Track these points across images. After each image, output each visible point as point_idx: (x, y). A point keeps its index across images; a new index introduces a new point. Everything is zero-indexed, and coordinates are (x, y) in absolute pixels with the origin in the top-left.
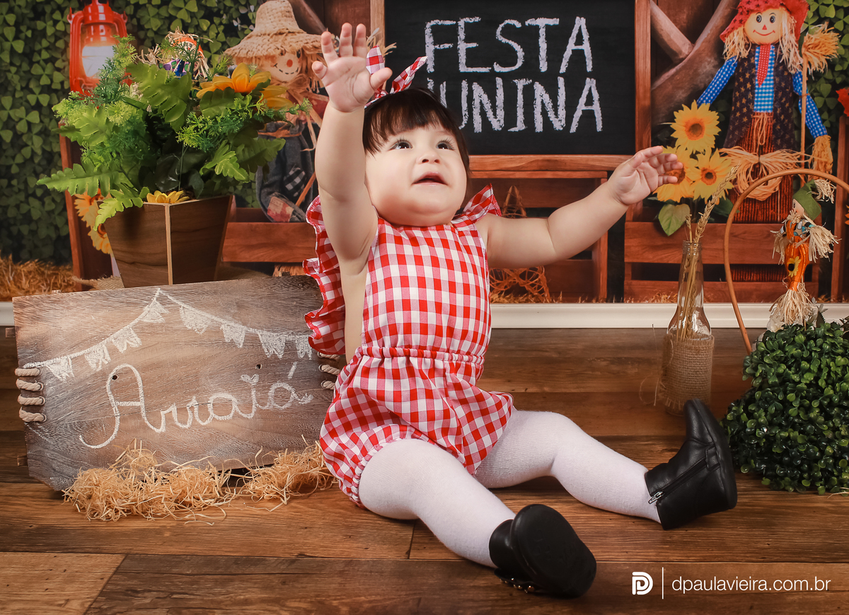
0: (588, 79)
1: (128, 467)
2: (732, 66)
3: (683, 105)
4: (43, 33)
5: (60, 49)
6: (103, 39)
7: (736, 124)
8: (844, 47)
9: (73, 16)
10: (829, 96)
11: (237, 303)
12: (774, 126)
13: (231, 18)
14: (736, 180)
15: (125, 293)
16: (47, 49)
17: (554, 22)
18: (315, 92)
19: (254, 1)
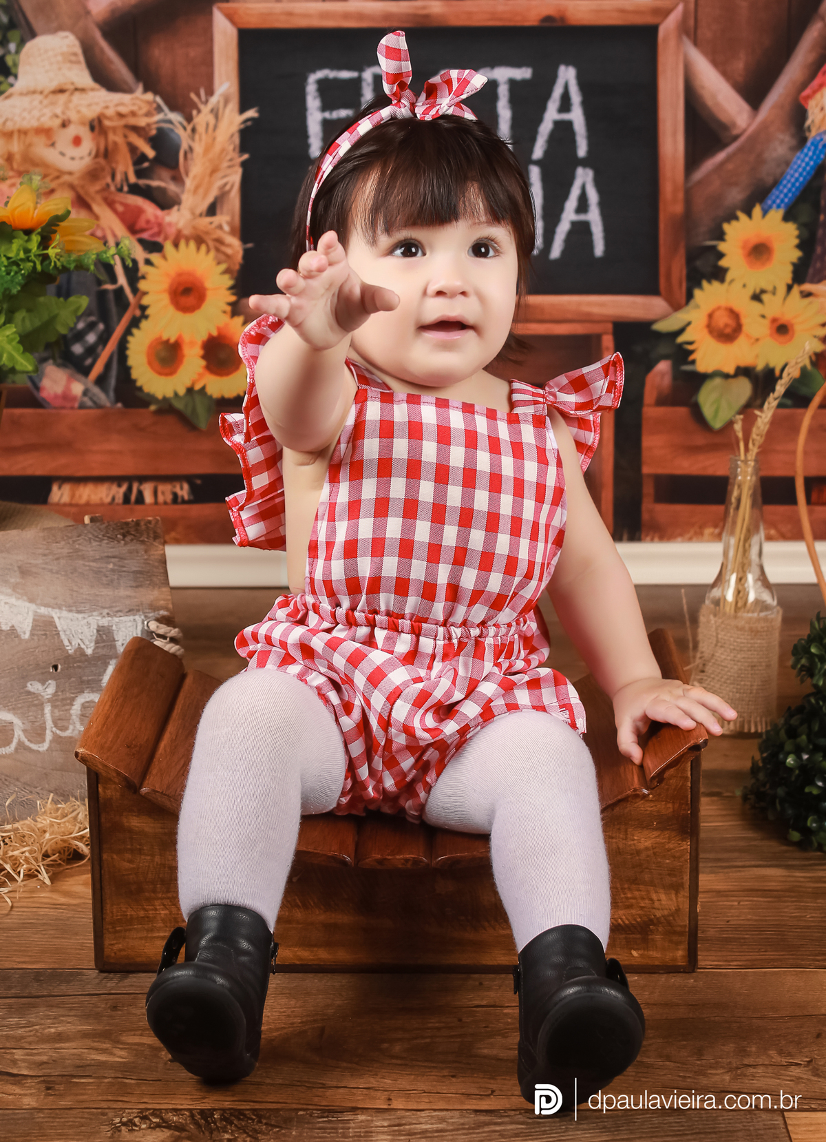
0: (580, 171)
2: (820, 147)
3: (738, 213)
11: (19, 567)
17: (523, 73)
18: (120, 190)
19: (14, 35)
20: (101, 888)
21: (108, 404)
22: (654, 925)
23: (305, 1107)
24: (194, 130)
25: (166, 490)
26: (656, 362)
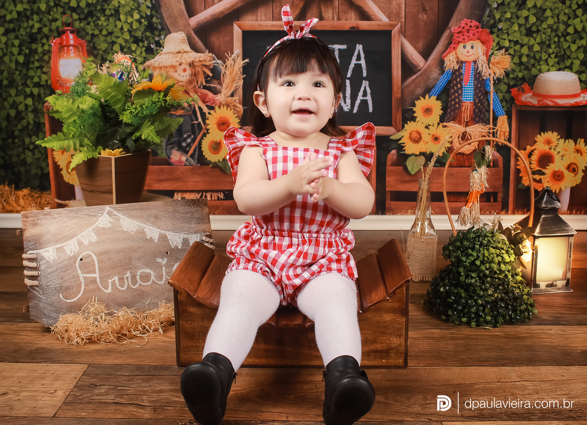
0: (364, 81)
1: (89, 313)
2: (449, 74)
3: (420, 97)
4: (36, 51)
5: (45, 61)
6: (72, 55)
7: (452, 108)
8: (514, 63)
9: (54, 41)
10: (506, 92)
11: (154, 216)
12: (474, 109)
13: (150, 43)
14: (452, 141)
15: (88, 209)
16: (38, 60)
17: (344, 47)
18: (200, 88)
19: (163, 33)
20: (179, 335)
21: (195, 164)
22: (391, 350)
23: (254, 420)
24: (226, 66)
25: (215, 195)
26: (392, 150)
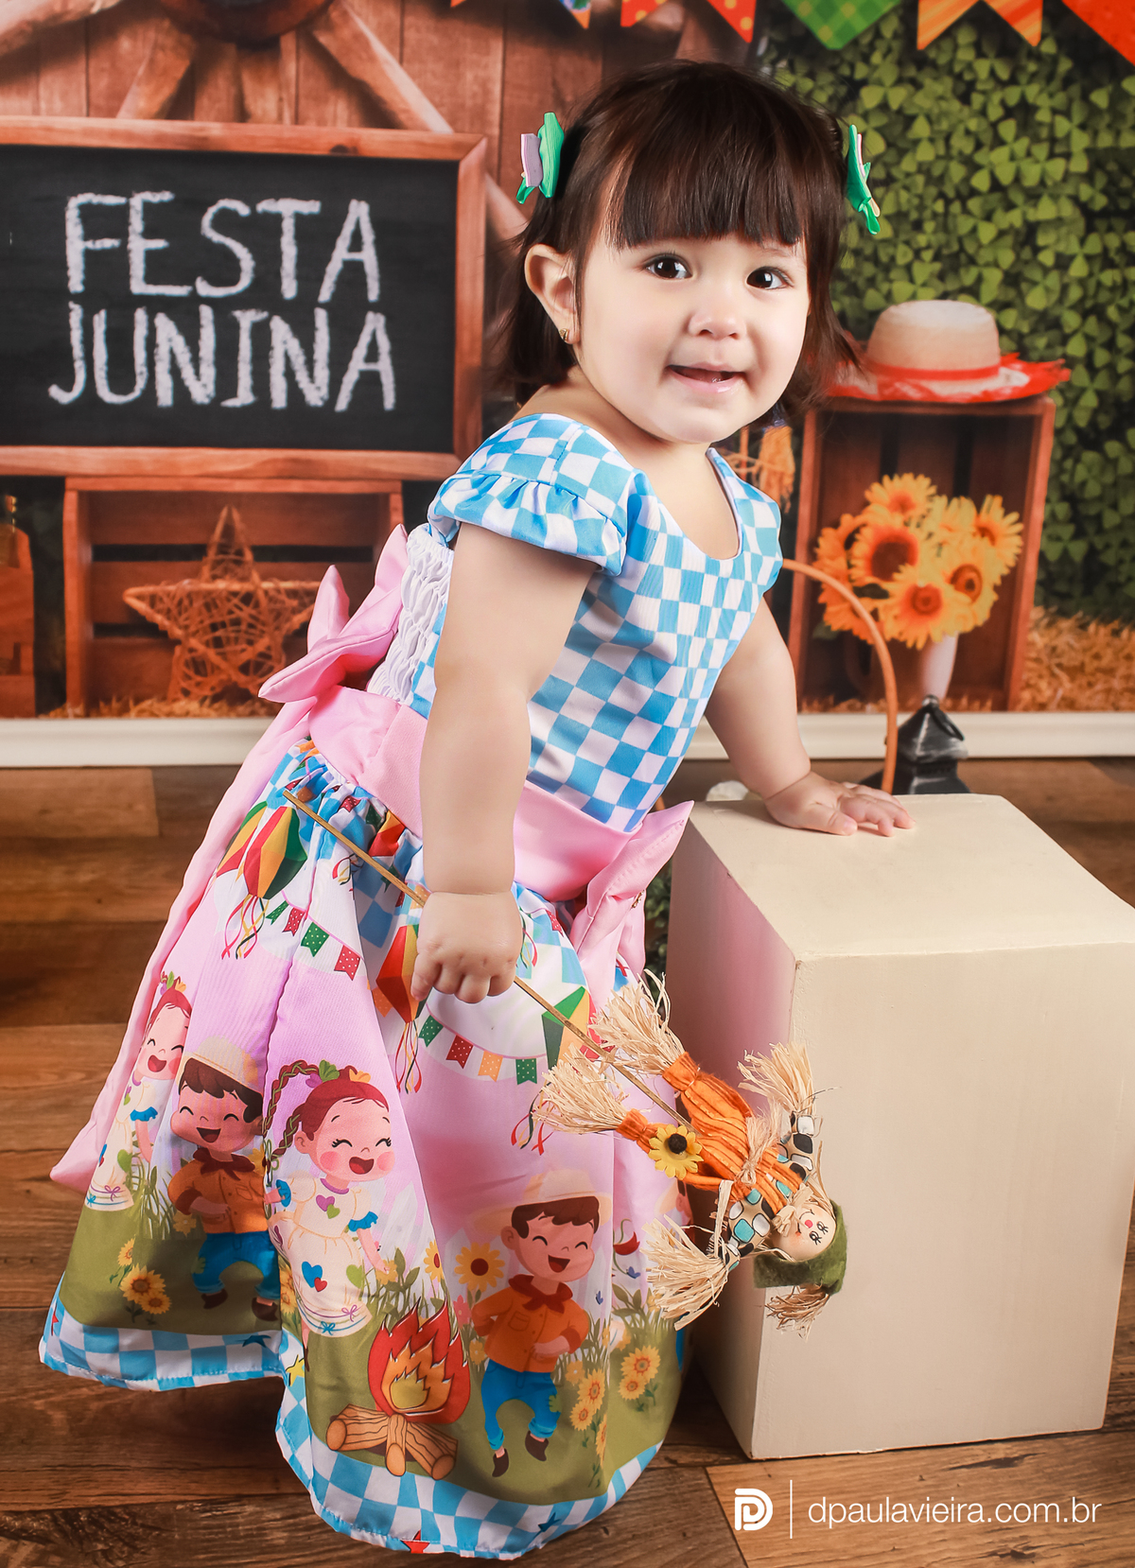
0: (370, 316)
17: (312, 207)
23: (183, 1498)
